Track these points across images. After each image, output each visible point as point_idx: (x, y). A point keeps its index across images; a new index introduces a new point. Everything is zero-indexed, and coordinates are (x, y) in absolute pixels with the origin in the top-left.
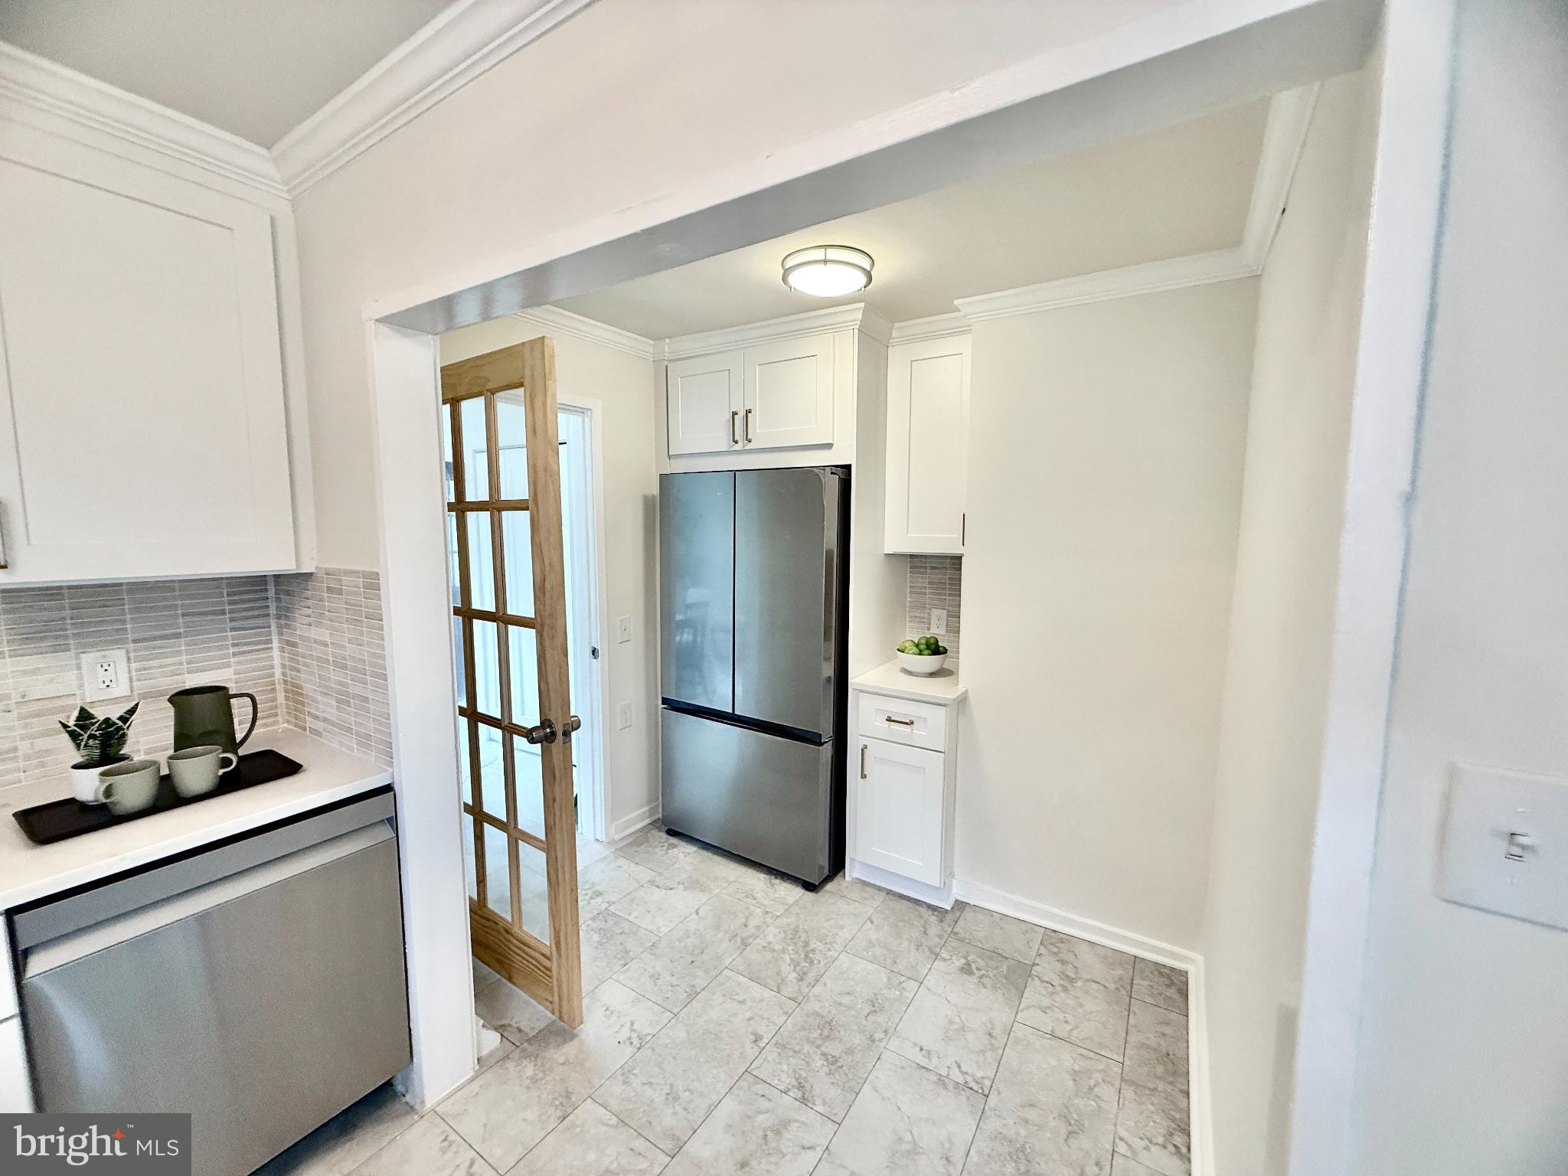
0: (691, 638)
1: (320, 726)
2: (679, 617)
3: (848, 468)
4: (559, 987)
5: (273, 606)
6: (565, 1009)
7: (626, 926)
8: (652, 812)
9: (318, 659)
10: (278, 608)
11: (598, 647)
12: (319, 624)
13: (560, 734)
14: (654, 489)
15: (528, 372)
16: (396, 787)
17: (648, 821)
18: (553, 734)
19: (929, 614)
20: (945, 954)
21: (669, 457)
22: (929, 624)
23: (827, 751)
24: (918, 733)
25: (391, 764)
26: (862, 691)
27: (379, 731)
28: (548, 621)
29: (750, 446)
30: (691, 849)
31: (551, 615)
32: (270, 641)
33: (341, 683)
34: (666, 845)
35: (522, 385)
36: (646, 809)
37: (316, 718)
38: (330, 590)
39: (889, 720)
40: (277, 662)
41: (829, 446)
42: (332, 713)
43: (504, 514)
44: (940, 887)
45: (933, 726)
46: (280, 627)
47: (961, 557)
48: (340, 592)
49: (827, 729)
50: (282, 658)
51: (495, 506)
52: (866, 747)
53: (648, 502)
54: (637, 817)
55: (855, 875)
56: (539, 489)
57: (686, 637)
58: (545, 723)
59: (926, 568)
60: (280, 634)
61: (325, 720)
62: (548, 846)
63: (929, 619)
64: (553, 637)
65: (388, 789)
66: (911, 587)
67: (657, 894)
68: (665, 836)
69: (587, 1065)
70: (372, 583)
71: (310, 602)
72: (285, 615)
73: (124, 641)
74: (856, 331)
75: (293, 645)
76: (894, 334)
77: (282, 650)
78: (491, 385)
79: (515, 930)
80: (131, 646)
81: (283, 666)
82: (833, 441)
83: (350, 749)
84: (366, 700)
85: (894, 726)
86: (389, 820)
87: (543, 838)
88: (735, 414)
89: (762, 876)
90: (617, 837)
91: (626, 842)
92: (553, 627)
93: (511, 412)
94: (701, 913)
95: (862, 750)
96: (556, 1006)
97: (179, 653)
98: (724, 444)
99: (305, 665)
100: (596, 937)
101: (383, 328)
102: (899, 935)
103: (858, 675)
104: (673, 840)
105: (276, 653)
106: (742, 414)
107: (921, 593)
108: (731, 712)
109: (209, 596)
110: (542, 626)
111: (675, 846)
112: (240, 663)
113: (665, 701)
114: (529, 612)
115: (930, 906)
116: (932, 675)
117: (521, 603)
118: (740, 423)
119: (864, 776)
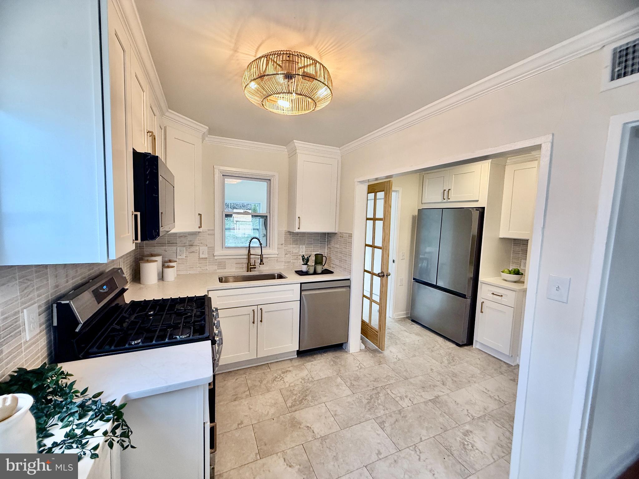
0: (426, 265)
1: (334, 266)
2: (421, 256)
3: (484, 208)
4: (380, 340)
5: (326, 239)
6: (381, 345)
7: (397, 338)
8: (407, 314)
9: (336, 251)
10: (327, 240)
11: (395, 260)
12: (337, 244)
13: (385, 276)
14: (416, 213)
15: (385, 189)
16: (351, 280)
17: (405, 316)
18: (384, 275)
19: (521, 262)
20: (506, 374)
21: (422, 203)
22: (520, 265)
23: (469, 301)
24: (504, 300)
25: (350, 275)
26: (483, 283)
27: (348, 267)
28: (385, 248)
29: (449, 200)
30: (419, 326)
31: (386, 246)
32: (325, 247)
33: (340, 257)
34: (411, 324)
35: (384, 191)
36: (405, 312)
37: (334, 264)
38: (340, 236)
39: (493, 294)
40: (326, 252)
41: (477, 201)
42: (338, 263)
43: (376, 221)
44: (509, 356)
45: (510, 298)
46: (327, 244)
47: (528, 240)
48: (343, 237)
49: (469, 294)
50: (327, 251)
51: (374, 219)
52: (483, 302)
53: (414, 217)
54: (402, 314)
55: (477, 347)
56: (386, 216)
57: (425, 264)
58: (382, 272)
59: (520, 244)
60: (327, 246)
61: (336, 265)
62: (380, 304)
63: (520, 263)
64: (386, 252)
65: (349, 279)
66: (513, 251)
67: (406, 334)
68: (410, 321)
69: (386, 359)
70: (350, 236)
71: (335, 239)
72: (329, 242)
73: (304, 244)
74: (490, 164)
75: (330, 248)
76: (508, 161)
77: (327, 249)
78: (376, 191)
79: (369, 325)
80: (306, 245)
81: (327, 253)
82: (479, 198)
83: (341, 271)
84: (346, 260)
85: (495, 296)
86: (349, 286)
87: (379, 302)
88: (445, 190)
89: (442, 339)
90: (395, 318)
91: (397, 320)
92: (386, 249)
93: (381, 195)
94: (420, 341)
95: (482, 303)
96: (378, 345)
97: (311, 248)
98: (440, 199)
99: (333, 253)
100: (388, 337)
101: (358, 183)
102: (489, 365)
103: (482, 277)
104: (413, 323)
105: (326, 250)
106: (447, 190)
107: (517, 253)
108: (435, 284)
109: (317, 236)
110: (384, 249)
111: (413, 324)
112: (320, 251)
113: (414, 279)
114: (380, 245)
115: (504, 362)
116: (515, 282)
117: (378, 243)
118: (446, 193)
119: (482, 312)
